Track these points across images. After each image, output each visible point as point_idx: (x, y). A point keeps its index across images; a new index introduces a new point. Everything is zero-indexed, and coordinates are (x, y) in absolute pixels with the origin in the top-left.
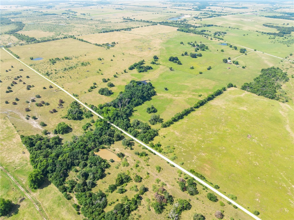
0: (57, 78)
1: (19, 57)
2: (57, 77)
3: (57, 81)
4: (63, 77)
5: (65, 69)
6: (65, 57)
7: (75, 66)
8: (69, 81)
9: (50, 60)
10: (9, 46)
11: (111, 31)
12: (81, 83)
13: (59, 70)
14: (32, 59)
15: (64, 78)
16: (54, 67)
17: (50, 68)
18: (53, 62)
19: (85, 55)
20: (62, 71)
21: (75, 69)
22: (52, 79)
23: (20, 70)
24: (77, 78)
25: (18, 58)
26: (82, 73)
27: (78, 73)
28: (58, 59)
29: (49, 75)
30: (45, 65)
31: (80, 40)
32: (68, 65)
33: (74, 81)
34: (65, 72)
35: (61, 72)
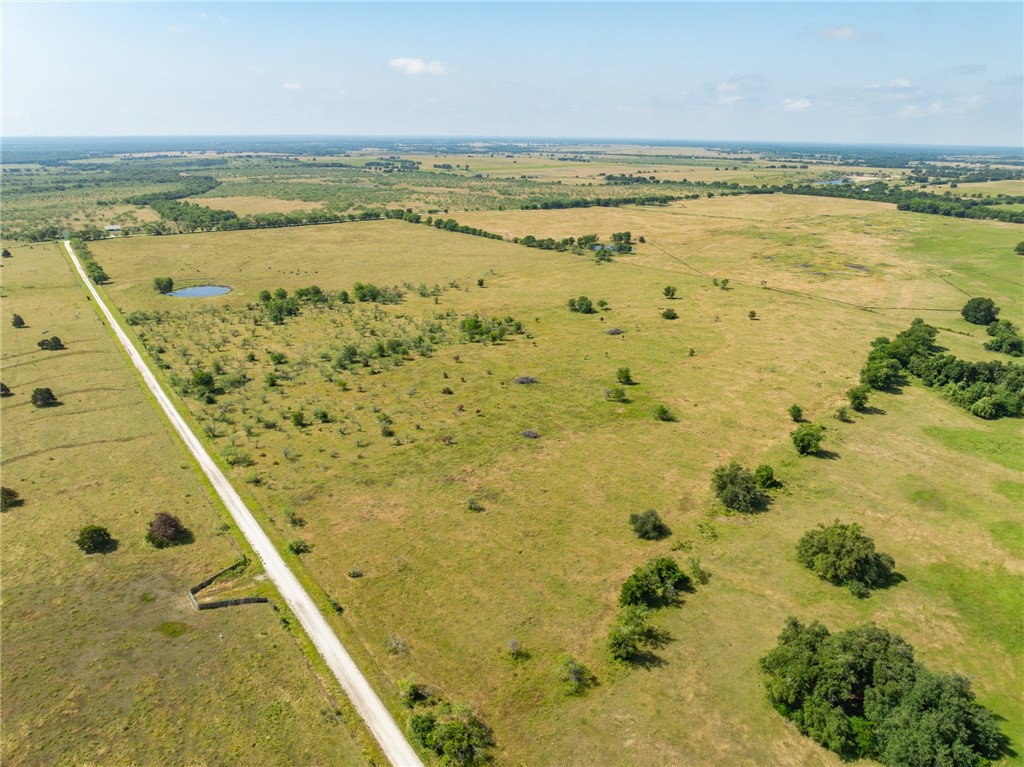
0: (270, 426)
1: (106, 278)
2: (271, 417)
3: (255, 456)
4: (325, 418)
5: (352, 354)
6: (361, 288)
7: (421, 340)
8: (375, 471)
9: (266, 297)
10: (99, 236)
11: (577, 204)
12: (494, 497)
13: (304, 363)
14: (166, 287)
15: (328, 435)
16: (272, 338)
17: (246, 343)
18: (280, 310)
19: (481, 283)
20: (328, 366)
21: (418, 358)
22: (221, 427)
23: (44, 345)
24: (449, 441)
25: (100, 279)
26: (485, 394)
27: (448, 392)
28: (317, 291)
29: (220, 391)
30: (222, 325)
31: (439, 224)
32: (373, 333)
33: (420, 469)
34: (345, 376)
35: (314, 374)
